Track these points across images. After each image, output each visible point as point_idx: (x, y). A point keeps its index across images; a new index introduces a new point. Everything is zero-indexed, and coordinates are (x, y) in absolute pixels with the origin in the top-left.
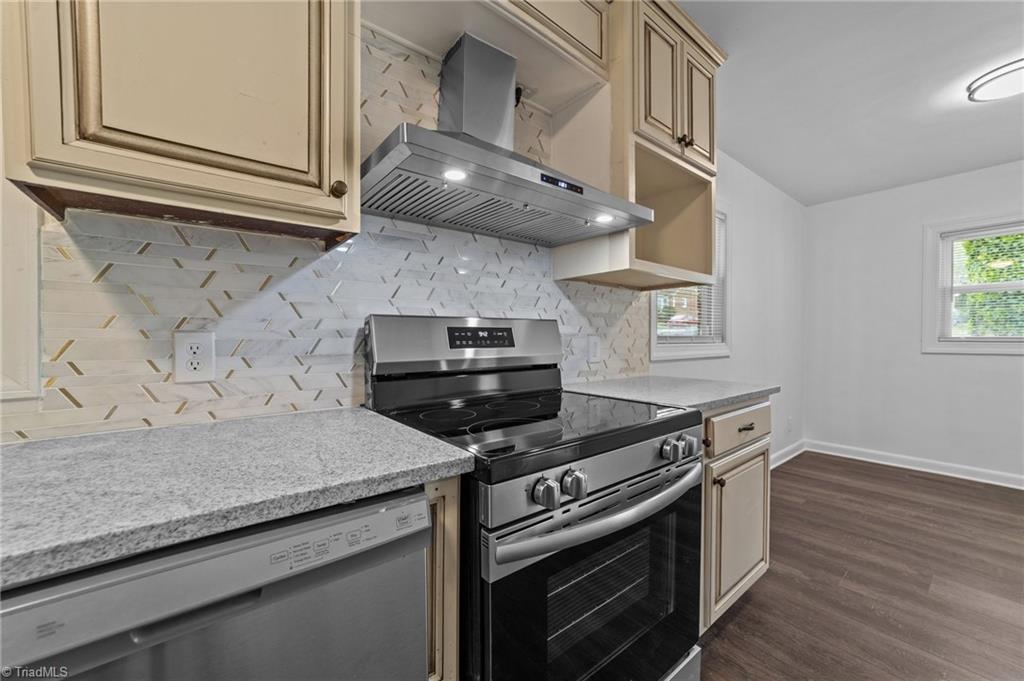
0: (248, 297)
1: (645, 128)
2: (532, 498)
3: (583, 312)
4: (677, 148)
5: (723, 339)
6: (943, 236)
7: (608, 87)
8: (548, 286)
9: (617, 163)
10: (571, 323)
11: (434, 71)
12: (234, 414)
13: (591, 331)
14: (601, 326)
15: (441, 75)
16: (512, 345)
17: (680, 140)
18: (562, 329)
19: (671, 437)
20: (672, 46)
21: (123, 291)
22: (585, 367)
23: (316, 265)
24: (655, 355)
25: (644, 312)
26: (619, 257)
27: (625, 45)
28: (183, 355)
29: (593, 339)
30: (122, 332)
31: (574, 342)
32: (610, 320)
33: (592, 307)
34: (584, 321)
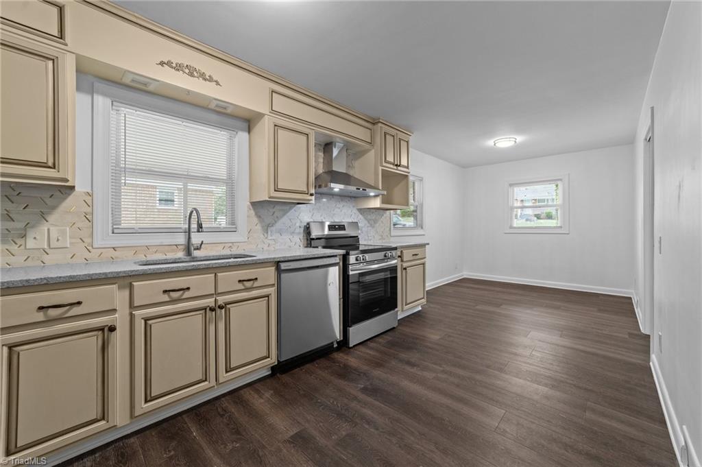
0: (281, 217)
1: (384, 164)
2: (357, 260)
3: (366, 219)
4: (395, 167)
5: (422, 228)
6: (511, 185)
7: (373, 150)
8: (355, 211)
9: (376, 174)
10: (362, 223)
11: (322, 148)
12: (279, 248)
13: (369, 225)
14: (373, 223)
15: (324, 149)
16: (345, 230)
17: (396, 165)
18: (359, 225)
19: (388, 252)
20: (393, 136)
21: (259, 217)
22: (367, 238)
23: (294, 208)
24: (392, 234)
25: (388, 218)
26: (377, 203)
27: (378, 140)
28: (269, 233)
29: (369, 228)
30: (259, 227)
31: (363, 229)
32: (375, 221)
33: (369, 217)
34: (366, 222)
